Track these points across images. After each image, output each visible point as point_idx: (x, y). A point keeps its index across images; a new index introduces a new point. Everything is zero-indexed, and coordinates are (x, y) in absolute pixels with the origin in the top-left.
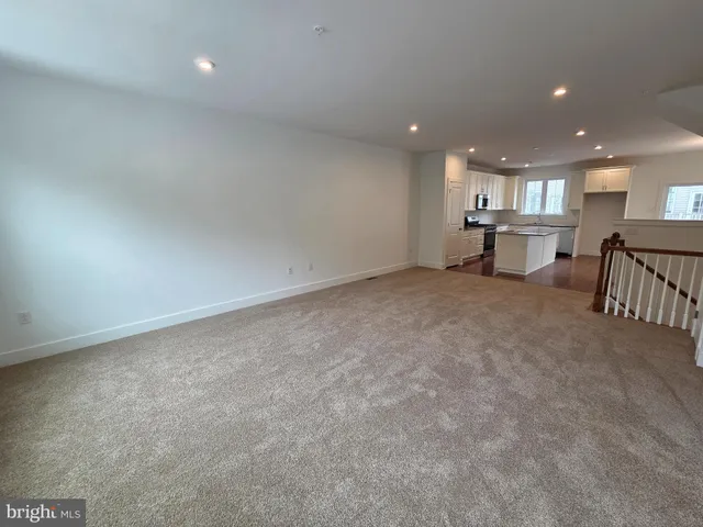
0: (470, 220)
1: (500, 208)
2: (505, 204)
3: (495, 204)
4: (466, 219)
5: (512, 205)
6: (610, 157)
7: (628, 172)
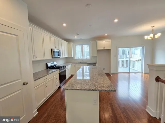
0: (49, 64)
1: (66, 56)
2: (68, 54)
3: (64, 54)
4: (47, 65)
5: (72, 55)
6: (106, 35)
7: (110, 42)
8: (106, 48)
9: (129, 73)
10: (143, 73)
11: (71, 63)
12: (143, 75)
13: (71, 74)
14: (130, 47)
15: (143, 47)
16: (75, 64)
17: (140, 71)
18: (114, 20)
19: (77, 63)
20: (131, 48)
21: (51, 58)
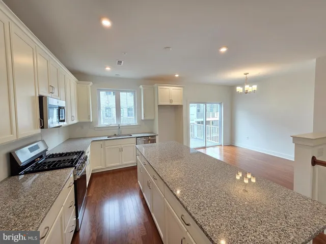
3: (71, 116)
5: (89, 116)
6: (177, 76)
7: (182, 90)
8: (174, 103)
9: (204, 148)
10: (221, 145)
11: (90, 140)
12: (222, 148)
13: (92, 170)
14: (205, 103)
15: (220, 104)
16: (101, 142)
17: (218, 143)
18: (220, 48)
19: (106, 138)
20: (207, 105)
21: (39, 130)
